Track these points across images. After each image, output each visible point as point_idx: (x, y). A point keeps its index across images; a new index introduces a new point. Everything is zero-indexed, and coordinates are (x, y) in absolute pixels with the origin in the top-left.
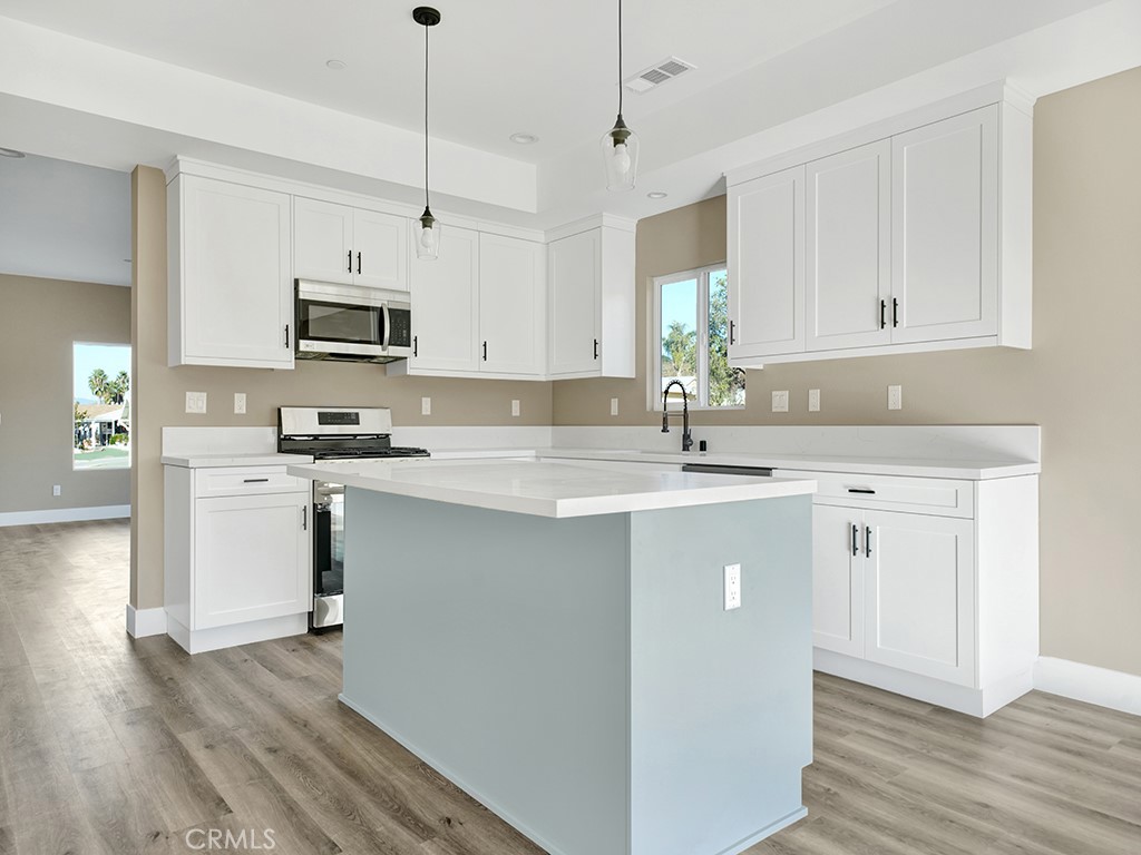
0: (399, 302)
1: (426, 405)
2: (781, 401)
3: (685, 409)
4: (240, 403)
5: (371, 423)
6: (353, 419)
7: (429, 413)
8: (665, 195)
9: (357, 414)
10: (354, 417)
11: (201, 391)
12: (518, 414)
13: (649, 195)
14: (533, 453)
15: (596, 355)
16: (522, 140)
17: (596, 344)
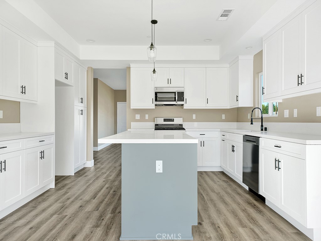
0: (180, 90)
1: (194, 117)
2: (286, 114)
3: (262, 117)
4: (147, 117)
5: (177, 121)
6: (173, 120)
7: (195, 118)
8: (252, 47)
9: (173, 119)
10: (172, 120)
11: (138, 114)
12: (224, 118)
13: (246, 48)
14: (219, 130)
15: (237, 100)
16: (208, 41)
17: (237, 97)
